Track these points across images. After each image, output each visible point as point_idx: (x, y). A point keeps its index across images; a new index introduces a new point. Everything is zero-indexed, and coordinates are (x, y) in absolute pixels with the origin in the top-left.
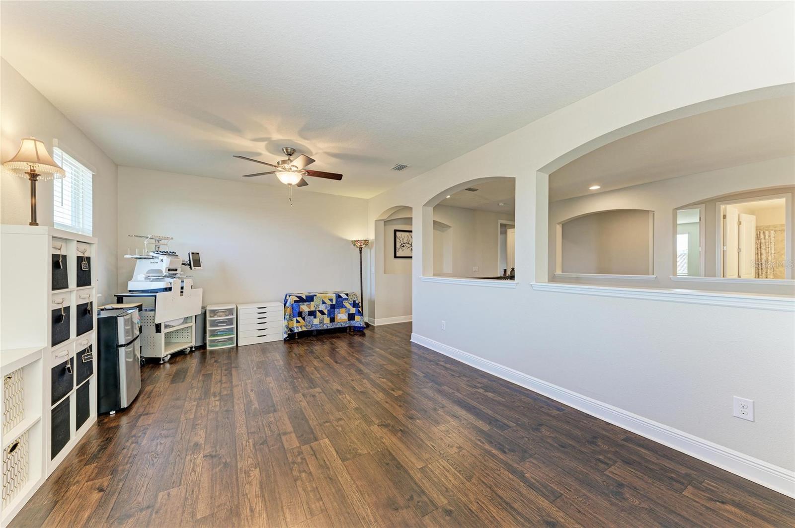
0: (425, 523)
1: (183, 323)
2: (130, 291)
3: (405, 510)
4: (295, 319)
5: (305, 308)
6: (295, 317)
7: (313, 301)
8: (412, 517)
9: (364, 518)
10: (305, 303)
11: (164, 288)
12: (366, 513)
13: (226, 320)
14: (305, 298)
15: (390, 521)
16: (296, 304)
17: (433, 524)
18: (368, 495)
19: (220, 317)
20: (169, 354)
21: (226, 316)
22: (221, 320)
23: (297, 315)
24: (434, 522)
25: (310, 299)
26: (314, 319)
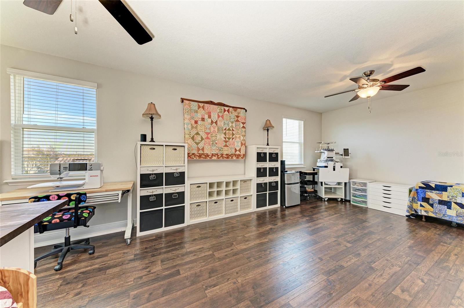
0: (246, 301)
1: (336, 185)
2: (317, 166)
3: (253, 292)
4: (419, 203)
5: (434, 196)
6: (419, 201)
7: (446, 191)
8: (249, 295)
9: (247, 275)
10: (434, 191)
11: (324, 166)
12: (250, 276)
13: (361, 189)
14: (434, 187)
15: (246, 285)
16: (420, 189)
17: (245, 305)
18: (260, 276)
19: (358, 186)
20: (327, 198)
21: (362, 186)
22: (358, 188)
23: (421, 200)
24: (246, 306)
25: (443, 188)
26: (448, 210)
